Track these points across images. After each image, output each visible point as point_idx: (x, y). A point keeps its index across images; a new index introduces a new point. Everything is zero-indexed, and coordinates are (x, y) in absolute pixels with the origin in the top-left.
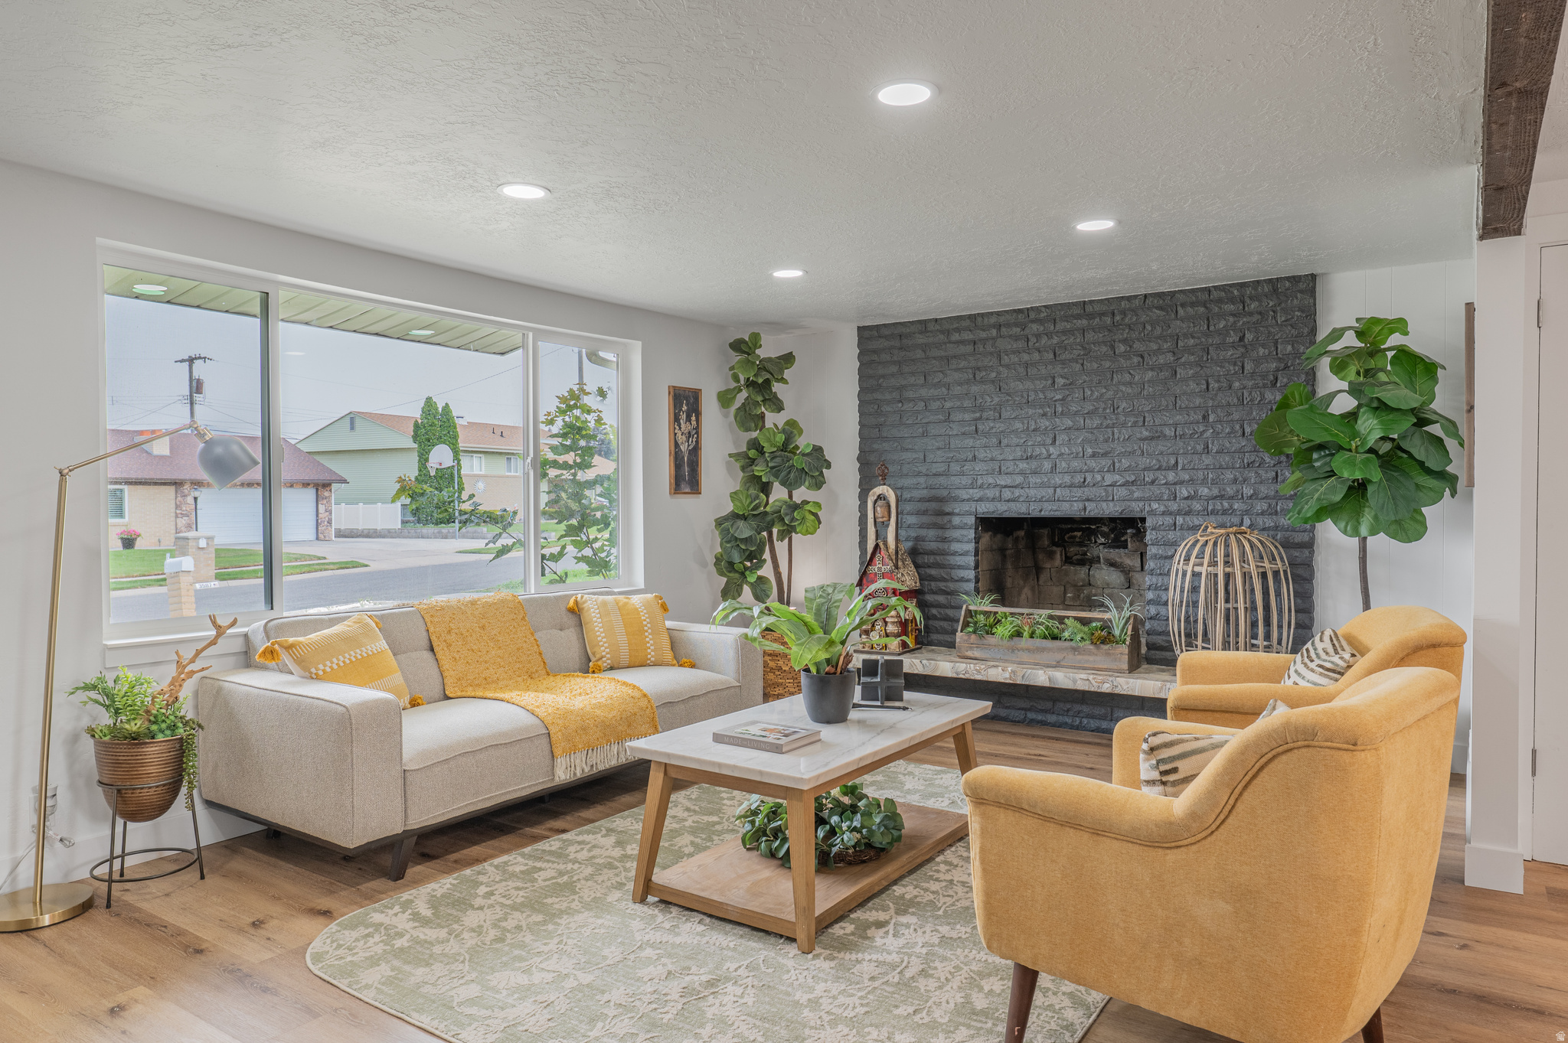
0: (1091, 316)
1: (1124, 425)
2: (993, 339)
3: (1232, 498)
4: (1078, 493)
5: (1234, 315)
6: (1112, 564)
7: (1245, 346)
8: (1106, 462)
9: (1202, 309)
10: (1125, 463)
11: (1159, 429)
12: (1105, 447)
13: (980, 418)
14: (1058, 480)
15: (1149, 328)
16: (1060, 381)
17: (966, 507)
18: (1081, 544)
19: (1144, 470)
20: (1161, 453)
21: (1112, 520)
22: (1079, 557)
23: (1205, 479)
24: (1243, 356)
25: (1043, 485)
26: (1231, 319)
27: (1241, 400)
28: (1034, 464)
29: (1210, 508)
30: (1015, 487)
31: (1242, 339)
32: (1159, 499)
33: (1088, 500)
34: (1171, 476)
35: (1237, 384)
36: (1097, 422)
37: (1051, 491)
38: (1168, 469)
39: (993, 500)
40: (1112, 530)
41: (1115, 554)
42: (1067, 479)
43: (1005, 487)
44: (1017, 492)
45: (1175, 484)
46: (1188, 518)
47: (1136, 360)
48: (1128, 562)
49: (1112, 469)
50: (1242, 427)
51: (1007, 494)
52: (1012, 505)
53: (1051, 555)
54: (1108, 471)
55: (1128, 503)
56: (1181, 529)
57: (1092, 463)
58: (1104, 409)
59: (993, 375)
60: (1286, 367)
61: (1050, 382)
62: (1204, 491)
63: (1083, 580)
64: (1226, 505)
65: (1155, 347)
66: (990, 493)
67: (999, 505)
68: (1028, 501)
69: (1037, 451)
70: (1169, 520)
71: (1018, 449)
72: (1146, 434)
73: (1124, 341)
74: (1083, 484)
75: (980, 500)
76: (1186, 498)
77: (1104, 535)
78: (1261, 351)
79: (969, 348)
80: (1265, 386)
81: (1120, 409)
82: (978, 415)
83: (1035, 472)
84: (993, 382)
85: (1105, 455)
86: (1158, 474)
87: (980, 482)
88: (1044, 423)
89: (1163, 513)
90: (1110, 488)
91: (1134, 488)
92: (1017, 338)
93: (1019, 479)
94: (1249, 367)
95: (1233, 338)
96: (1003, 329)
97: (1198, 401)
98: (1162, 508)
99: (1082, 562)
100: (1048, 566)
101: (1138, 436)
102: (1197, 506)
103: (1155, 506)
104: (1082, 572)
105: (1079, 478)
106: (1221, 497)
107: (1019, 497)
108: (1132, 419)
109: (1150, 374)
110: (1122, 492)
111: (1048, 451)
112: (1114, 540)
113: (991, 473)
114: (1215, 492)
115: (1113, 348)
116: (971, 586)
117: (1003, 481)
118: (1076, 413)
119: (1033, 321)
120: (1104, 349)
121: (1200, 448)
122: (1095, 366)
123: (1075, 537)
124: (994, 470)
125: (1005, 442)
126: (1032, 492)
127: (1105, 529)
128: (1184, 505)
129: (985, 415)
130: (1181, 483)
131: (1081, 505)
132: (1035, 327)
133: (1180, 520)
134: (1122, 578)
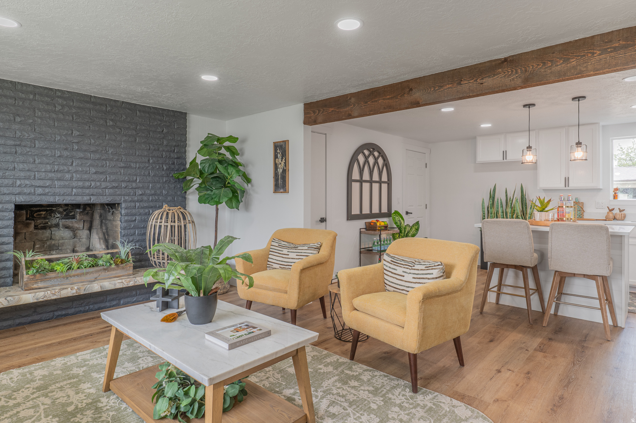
0: (94, 103)
1: (112, 160)
2: (30, 100)
3: (159, 195)
4: (87, 191)
5: (160, 121)
6: (67, 227)
7: (163, 134)
8: (103, 177)
9: (147, 115)
10: (113, 177)
11: (129, 163)
12: (101, 170)
13: (19, 145)
14: (74, 184)
15: (124, 117)
16: (76, 133)
17: (7, 198)
18: (45, 218)
19: (122, 181)
20: (130, 174)
21: (67, 205)
22: (42, 225)
23: (149, 186)
24: (163, 138)
25: (64, 187)
26: (159, 122)
27: (162, 155)
28: (59, 175)
29: (150, 199)
30: (46, 187)
31: (163, 131)
32: (129, 195)
33: (92, 195)
34: (134, 185)
35: (161, 149)
36: (98, 156)
37: (70, 190)
38: (133, 182)
39: (29, 194)
40: (65, 210)
41: (69, 222)
42: (80, 184)
43: (39, 187)
44: (47, 190)
45: (136, 188)
46: (141, 203)
47: (118, 130)
48: (76, 225)
49: (105, 180)
50: (163, 166)
51: (40, 191)
52: (43, 197)
53: (27, 225)
54: (103, 181)
55: (114, 197)
56: (138, 208)
57: (95, 176)
58: (102, 151)
59: (31, 121)
60: (178, 146)
61: (70, 132)
62: (148, 192)
63: (48, 237)
64: (156, 197)
65: (127, 126)
66: (26, 190)
67: (34, 197)
68: (54, 195)
69: (62, 168)
70: (133, 204)
71: (48, 166)
72: (122, 165)
73: (112, 120)
74: (89, 187)
75: (19, 194)
76: (141, 195)
77: (60, 213)
78: (170, 137)
79: (11, 101)
80: (171, 151)
81: (110, 152)
82: (18, 143)
83: (59, 179)
84: (30, 125)
85: (101, 173)
86: (128, 183)
87: (18, 182)
88: (66, 153)
89: (131, 201)
90: (104, 190)
91: (116, 190)
92: (48, 104)
93: (48, 183)
94: (165, 143)
95: (159, 130)
96: (37, 96)
97: (146, 153)
98: (130, 199)
99: (44, 228)
100: (24, 231)
101: (119, 165)
102: (145, 198)
103: (127, 198)
104: (47, 233)
105: (87, 184)
106: (155, 194)
107: (48, 193)
108: (116, 157)
109: (125, 138)
110: (111, 191)
111: (68, 168)
112: (65, 215)
113: (28, 178)
114: (153, 192)
115: (106, 122)
116: (11, 246)
117: (38, 183)
118: (85, 151)
119: (58, 97)
120: (102, 122)
121: (147, 173)
122: (97, 129)
123: (41, 214)
124: (30, 176)
125: (37, 161)
126: (57, 190)
127: (61, 210)
128: (140, 198)
129: (23, 143)
130: (138, 188)
131: (88, 198)
132: (60, 101)
133: (138, 204)
134: (71, 234)
